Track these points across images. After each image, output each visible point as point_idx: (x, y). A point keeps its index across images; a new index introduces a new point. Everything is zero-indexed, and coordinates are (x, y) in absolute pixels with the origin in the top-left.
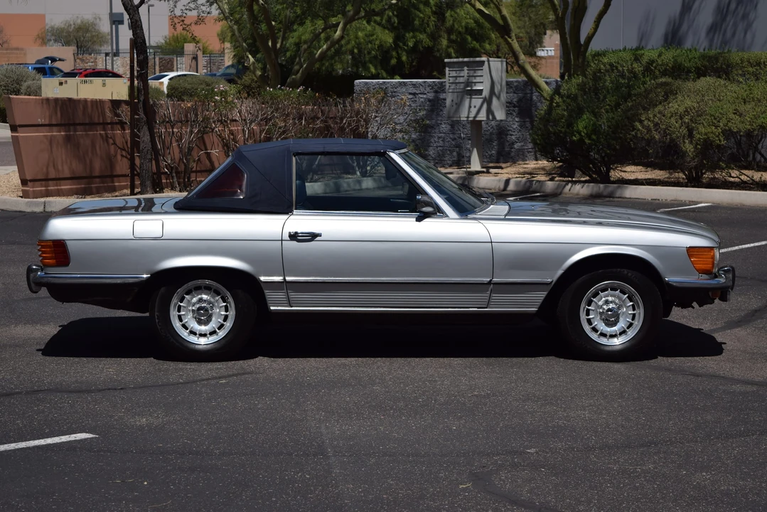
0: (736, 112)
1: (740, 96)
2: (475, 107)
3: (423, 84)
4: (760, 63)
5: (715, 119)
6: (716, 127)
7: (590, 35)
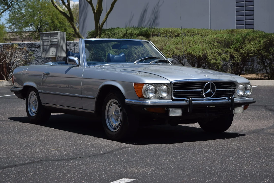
0: (176, 48)
1: (176, 42)
2: (54, 51)
3: (24, 44)
4: (171, 32)
5: (168, 51)
6: (169, 54)
7: (104, 21)
